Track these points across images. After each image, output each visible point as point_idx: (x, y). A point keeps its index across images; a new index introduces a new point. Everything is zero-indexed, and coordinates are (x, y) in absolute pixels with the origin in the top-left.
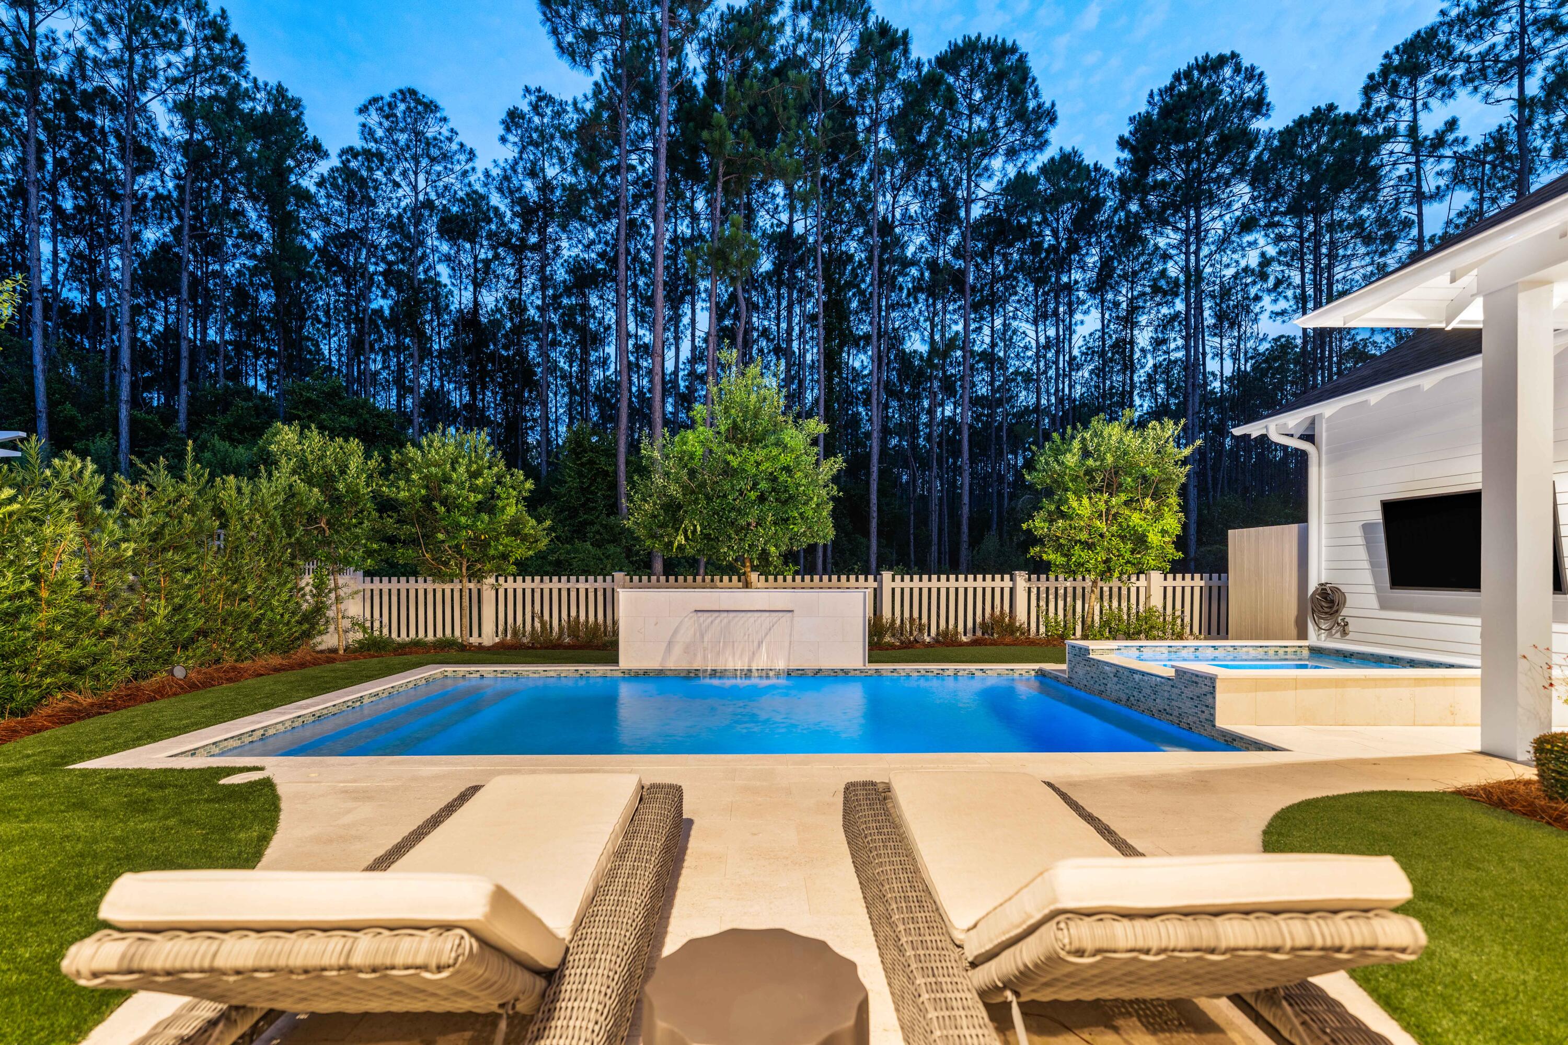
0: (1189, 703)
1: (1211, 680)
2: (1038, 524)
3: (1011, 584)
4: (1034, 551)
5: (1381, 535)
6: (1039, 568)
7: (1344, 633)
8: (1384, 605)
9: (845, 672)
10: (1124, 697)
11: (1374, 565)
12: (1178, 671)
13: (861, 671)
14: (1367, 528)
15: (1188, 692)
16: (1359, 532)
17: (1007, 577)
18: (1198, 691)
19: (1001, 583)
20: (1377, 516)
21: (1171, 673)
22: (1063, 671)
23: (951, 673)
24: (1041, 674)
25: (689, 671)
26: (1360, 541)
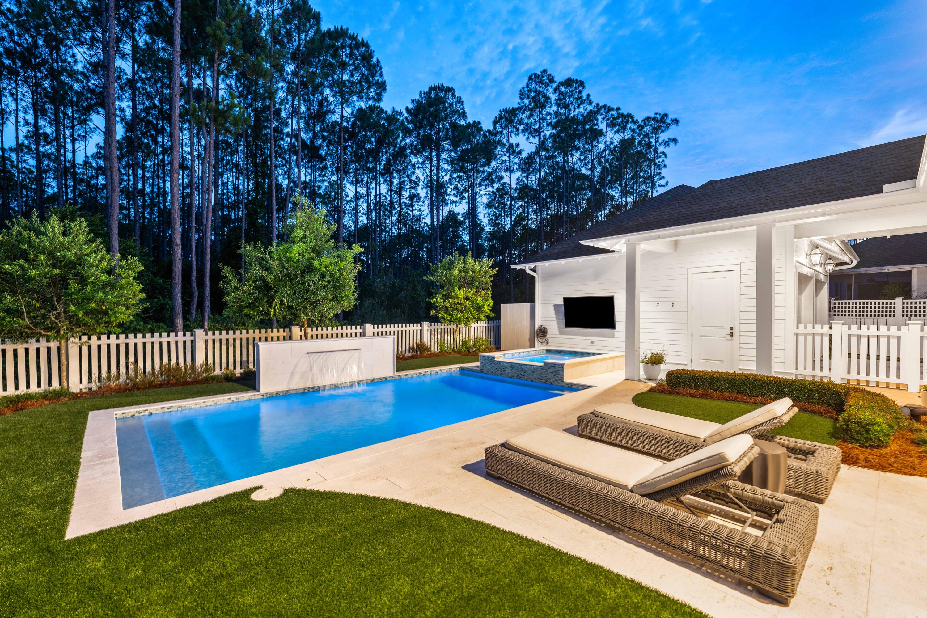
0: (551, 375)
1: (562, 366)
2: (439, 300)
3: (420, 328)
4: (433, 312)
5: (563, 309)
6: (435, 320)
7: (547, 343)
8: (561, 333)
9: (385, 378)
10: (516, 375)
11: (558, 319)
12: (545, 363)
13: (392, 377)
14: (556, 307)
15: (550, 371)
16: (552, 308)
17: (419, 325)
18: (555, 370)
19: (416, 327)
20: (562, 302)
21: (542, 364)
22: (478, 367)
23: (429, 373)
24: (462, 369)
25: (304, 389)
26: (553, 311)
